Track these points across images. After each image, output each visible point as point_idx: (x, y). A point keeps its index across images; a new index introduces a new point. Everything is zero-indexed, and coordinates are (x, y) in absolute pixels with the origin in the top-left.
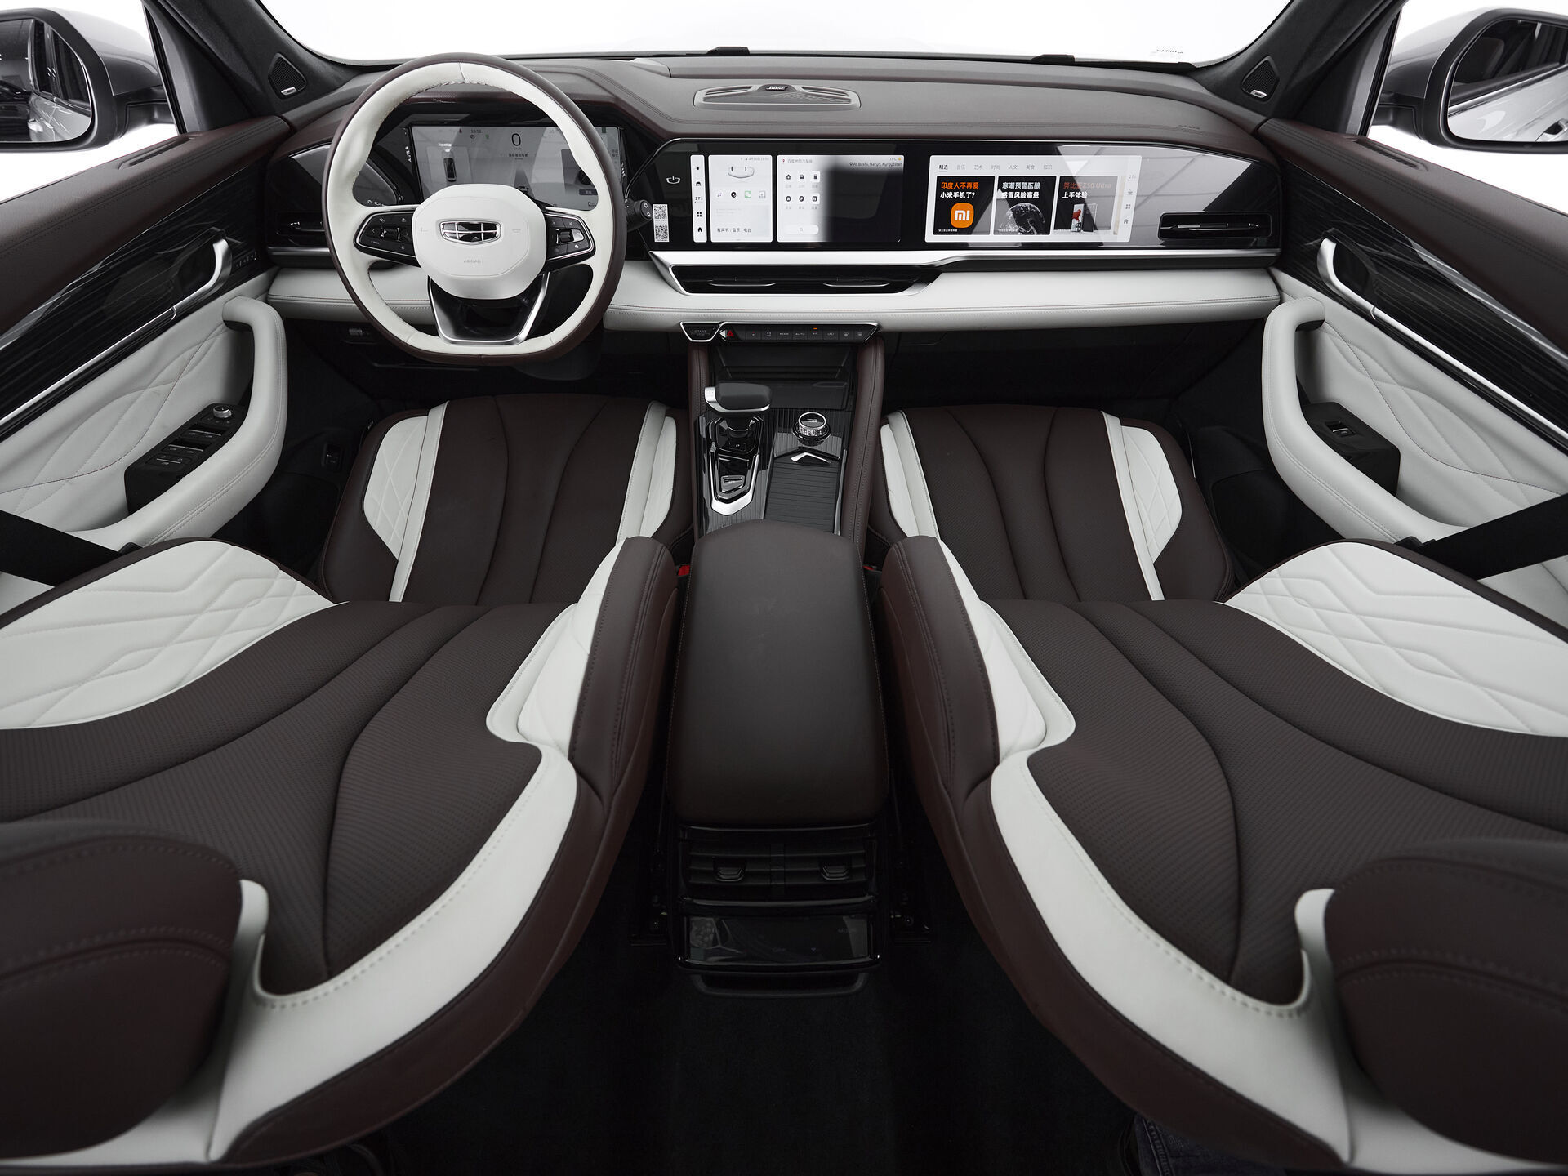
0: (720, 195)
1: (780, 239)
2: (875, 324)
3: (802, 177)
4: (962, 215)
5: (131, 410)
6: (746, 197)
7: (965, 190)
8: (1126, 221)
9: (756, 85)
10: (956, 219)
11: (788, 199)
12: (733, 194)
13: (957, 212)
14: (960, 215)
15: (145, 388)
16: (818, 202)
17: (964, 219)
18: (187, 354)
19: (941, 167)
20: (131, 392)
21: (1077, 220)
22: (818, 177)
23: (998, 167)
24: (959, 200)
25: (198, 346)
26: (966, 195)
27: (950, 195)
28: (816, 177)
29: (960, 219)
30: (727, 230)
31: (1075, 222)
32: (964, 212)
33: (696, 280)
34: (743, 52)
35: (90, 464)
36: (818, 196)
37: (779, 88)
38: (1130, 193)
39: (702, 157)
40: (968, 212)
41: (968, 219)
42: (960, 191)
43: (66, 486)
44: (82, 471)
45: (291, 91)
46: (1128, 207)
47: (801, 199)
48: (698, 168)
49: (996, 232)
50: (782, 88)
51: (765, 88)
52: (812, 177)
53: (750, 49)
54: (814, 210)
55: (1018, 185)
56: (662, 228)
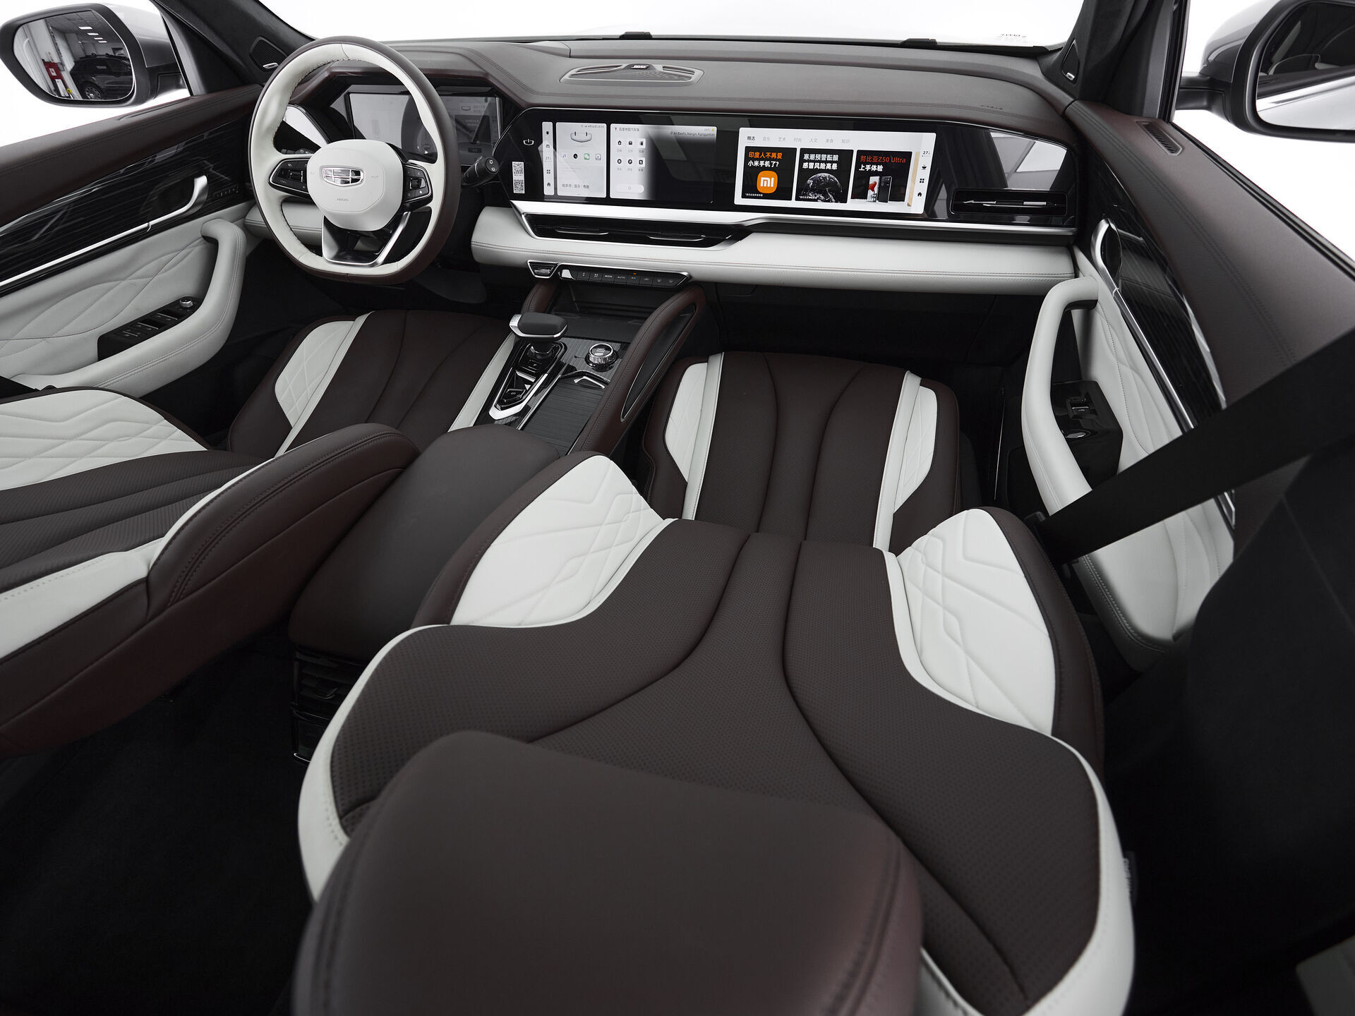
0: (564, 156)
1: (612, 196)
2: (685, 274)
3: (630, 143)
4: (767, 182)
5: (109, 294)
6: (585, 159)
7: (770, 159)
8: (920, 194)
9: (624, 64)
10: (762, 185)
11: (619, 161)
12: (575, 156)
13: (762, 179)
14: (766, 182)
15: (124, 279)
16: (644, 165)
17: (769, 186)
18: (164, 259)
19: (749, 138)
20: (110, 281)
21: (873, 190)
22: (644, 144)
23: (800, 140)
24: (764, 168)
25: (176, 253)
26: (771, 164)
27: (756, 163)
28: (642, 144)
29: (765, 185)
30: (570, 185)
31: (870, 193)
32: (768, 179)
33: (545, 226)
34: (646, 37)
35: (66, 329)
36: (644, 160)
37: (642, 67)
38: (924, 168)
39: (551, 124)
40: (773, 179)
41: (772, 186)
42: (765, 160)
43: (43, 343)
44: (60, 333)
45: (273, 65)
46: (922, 181)
47: (630, 162)
48: (548, 133)
49: (797, 199)
50: (644, 67)
51: (630, 67)
52: (639, 143)
53: (652, 34)
54: (641, 172)
55: (818, 157)
56: (519, 182)
